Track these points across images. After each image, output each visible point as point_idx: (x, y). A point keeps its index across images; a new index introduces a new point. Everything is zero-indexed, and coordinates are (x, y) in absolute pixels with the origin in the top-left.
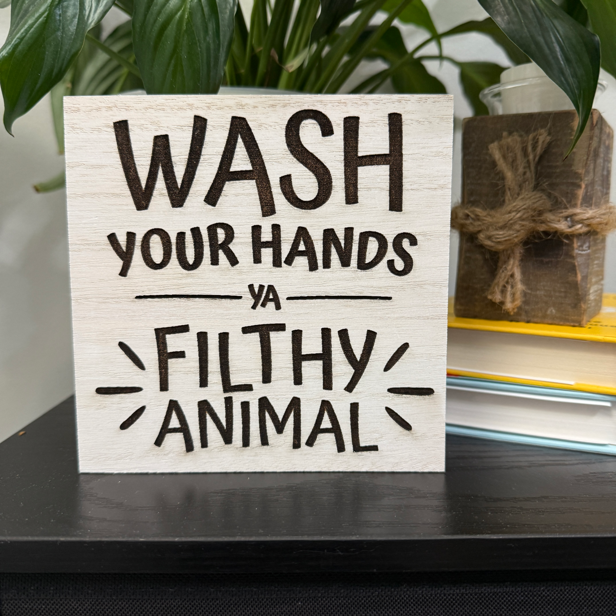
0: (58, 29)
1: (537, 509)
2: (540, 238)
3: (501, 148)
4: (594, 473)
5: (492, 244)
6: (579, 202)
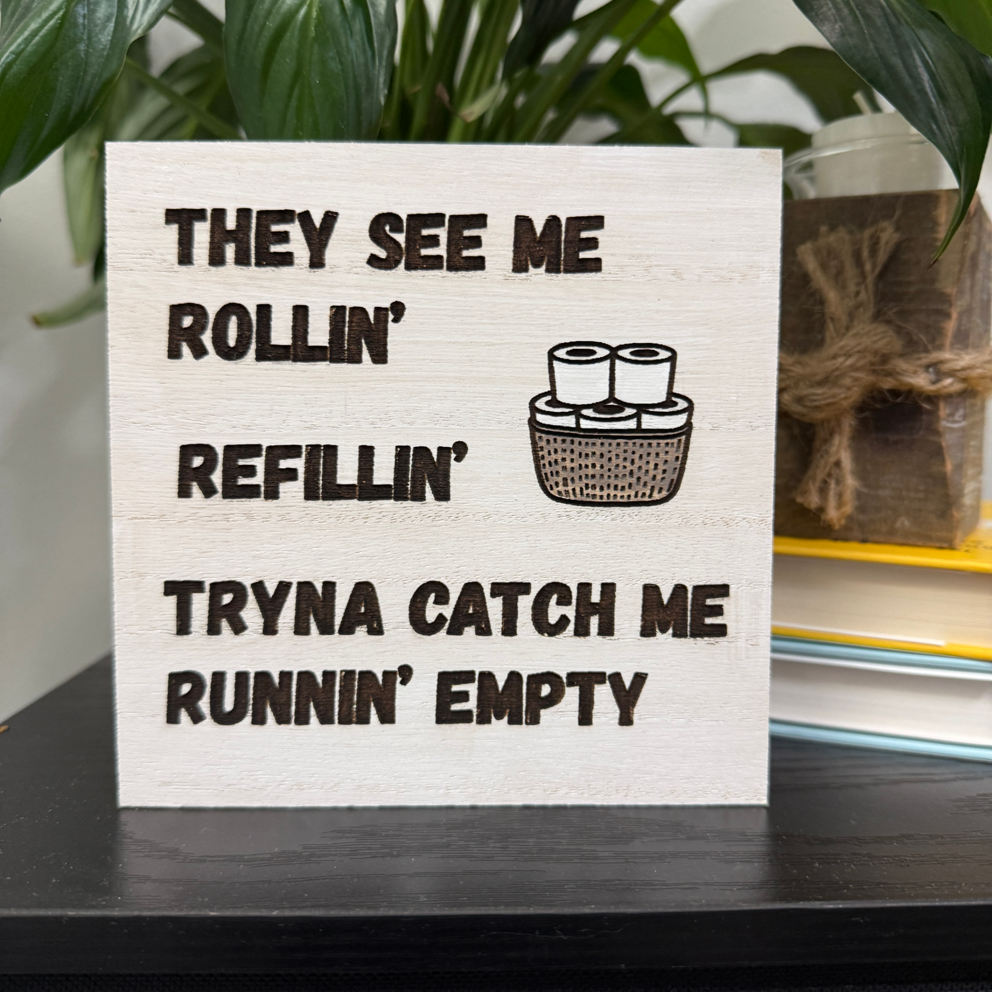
0: (82, 39)
1: (897, 856)
2: (884, 401)
3: (817, 252)
4: (985, 795)
5: (804, 410)
6: (948, 341)
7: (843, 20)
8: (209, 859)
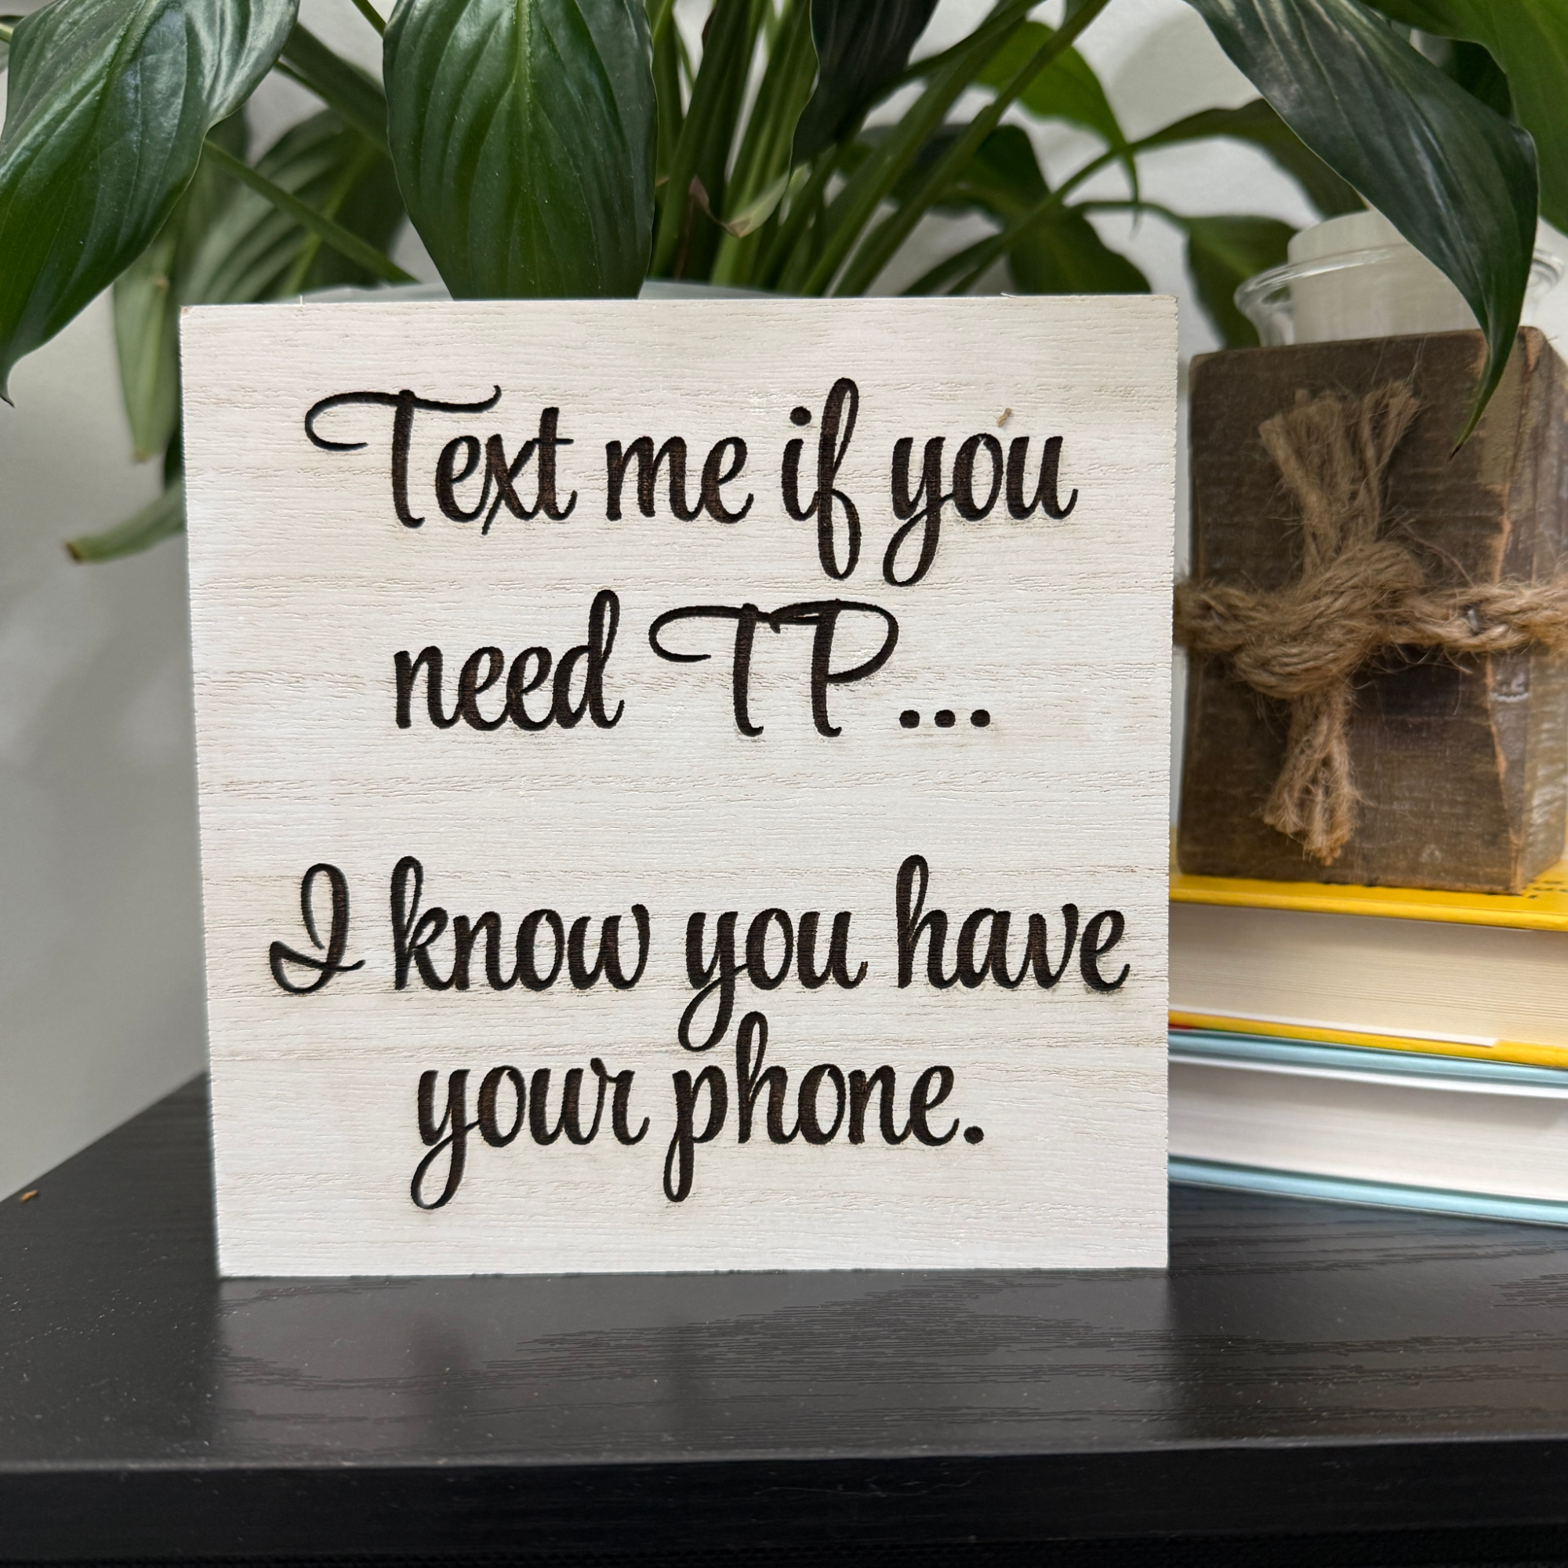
0: (132, 125)
1: (1401, 1370)
2: (1397, 663)
3: (1290, 431)
4: (1553, 1277)
5: (1272, 681)
6: (1497, 569)
7: (1300, 80)
8: (343, 1384)
